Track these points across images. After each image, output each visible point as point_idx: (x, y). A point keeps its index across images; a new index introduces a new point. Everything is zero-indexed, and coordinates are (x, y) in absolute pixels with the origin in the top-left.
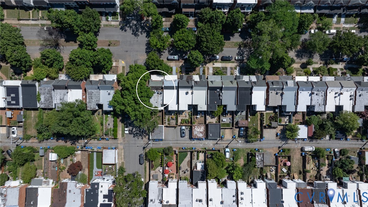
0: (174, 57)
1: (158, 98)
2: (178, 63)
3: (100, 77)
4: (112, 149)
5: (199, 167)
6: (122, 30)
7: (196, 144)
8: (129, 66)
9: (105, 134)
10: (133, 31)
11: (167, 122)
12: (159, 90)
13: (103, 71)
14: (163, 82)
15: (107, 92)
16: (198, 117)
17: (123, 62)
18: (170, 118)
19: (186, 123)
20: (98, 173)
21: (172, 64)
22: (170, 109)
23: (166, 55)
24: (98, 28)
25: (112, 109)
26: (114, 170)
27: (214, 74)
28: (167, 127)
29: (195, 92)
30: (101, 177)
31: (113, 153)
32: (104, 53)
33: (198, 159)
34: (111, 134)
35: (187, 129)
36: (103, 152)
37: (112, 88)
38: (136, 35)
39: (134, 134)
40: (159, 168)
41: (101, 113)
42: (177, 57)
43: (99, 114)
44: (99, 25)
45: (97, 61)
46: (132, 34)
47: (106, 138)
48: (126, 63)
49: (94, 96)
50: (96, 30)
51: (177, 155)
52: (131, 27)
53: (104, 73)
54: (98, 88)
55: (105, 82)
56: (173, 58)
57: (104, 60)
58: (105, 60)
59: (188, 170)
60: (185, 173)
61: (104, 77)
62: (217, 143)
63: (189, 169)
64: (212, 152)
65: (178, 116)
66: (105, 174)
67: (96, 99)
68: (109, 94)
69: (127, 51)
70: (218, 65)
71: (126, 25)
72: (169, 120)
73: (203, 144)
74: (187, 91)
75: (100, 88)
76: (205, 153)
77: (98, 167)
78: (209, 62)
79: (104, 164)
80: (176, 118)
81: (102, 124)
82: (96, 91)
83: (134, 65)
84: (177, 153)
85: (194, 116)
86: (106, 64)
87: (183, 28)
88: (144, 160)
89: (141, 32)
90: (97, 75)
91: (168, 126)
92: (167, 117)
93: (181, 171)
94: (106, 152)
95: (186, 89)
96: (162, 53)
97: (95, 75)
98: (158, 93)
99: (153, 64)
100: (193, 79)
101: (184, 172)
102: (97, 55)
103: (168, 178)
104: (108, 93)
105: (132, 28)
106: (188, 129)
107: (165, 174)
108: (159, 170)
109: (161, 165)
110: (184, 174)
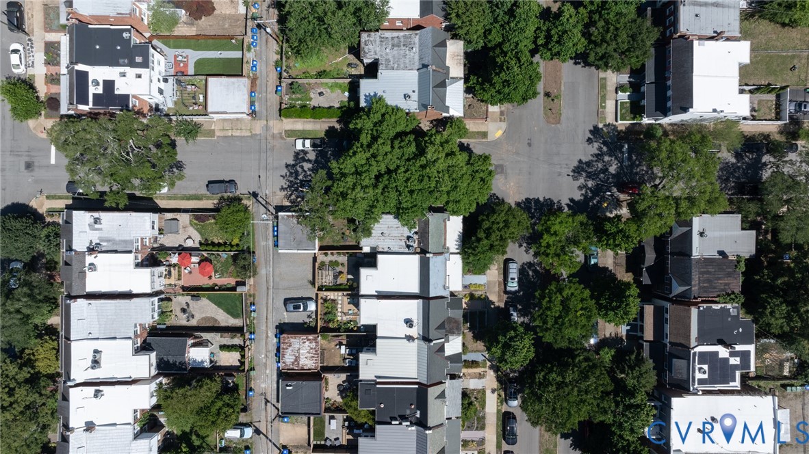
0: (514, 279)
1: (394, 238)
2: (497, 289)
3: (456, 69)
4: (252, 103)
5: (198, 355)
6: (591, 131)
7: (266, 343)
8: (487, 154)
9: (292, 84)
10: (589, 164)
11: (330, 258)
12: (419, 243)
13: (473, 79)
14: (441, 253)
15: (414, 92)
16: (343, 350)
17: (499, 134)
18: (339, 269)
19: (325, 314)
20: (182, 65)
21: (493, 274)
22: (364, 272)
23: (520, 255)
24: (597, 63)
25: (363, 104)
26: (191, 108)
27: (465, 394)
28: (315, 259)
29: (414, 345)
30: (172, 72)
31: (237, 107)
32: (527, 83)
33: (223, 347)
34: (293, 99)
35: (309, 317)
36: (240, 79)
37: (424, 106)
38: (578, 173)
39: (294, 166)
40: (197, 238)
41: (354, 72)
42: (513, 289)
43: (349, 65)
44: (606, 66)
45: (502, 64)
46: (580, 161)
47: (284, 85)
48: (496, 143)
49: (402, 52)
50: (591, 58)
51: (234, 289)
52: (599, 156)
53: (466, 80)
54: (425, 66)
55: (443, 85)
56: (511, 276)
57: (506, 83)
58: (504, 86)
59: (191, 319)
60: (184, 311)
61: (456, 79)
62: (267, 401)
63: (193, 322)
64: (242, 391)
65: (345, 293)
66: (179, 82)
67: (392, 60)
68: (406, 96)
69: (530, 145)
70: (492, 405)
71: (605, 143)
72: (334, 264)
73: (264, 361)
74: (415, 324)
75: (425, 69)
76: (236, 369)
77: (199, 63)
78: (499, 379)
79: (206, 81)
80: (341, 284)
81: (321, 74)
82: (417, 57)
83: (490, 168)
84: (240, 289)
85: (345, 338)
86: (495, 88)
87: (600, 310)
88: (220, 195)
89: (585, 186)
90: (462, 62)
91: (317, 265)
92: (343, 259)
93: (188, 299)
94: (242, 86)
95: (421, 321)
96: (525, 245)
97: (462, 54)
98: (409, 238)
99: (495, 226)
100: (451, 338)
101: (186, 307)
102: (520, 62)
103: (168, 263)
104: (411, 93)
105: (596, 161)
106: (307, 320)
107: (179, 254)
108: (190, 237)
109: (206, 244)
110: (178, 310)
